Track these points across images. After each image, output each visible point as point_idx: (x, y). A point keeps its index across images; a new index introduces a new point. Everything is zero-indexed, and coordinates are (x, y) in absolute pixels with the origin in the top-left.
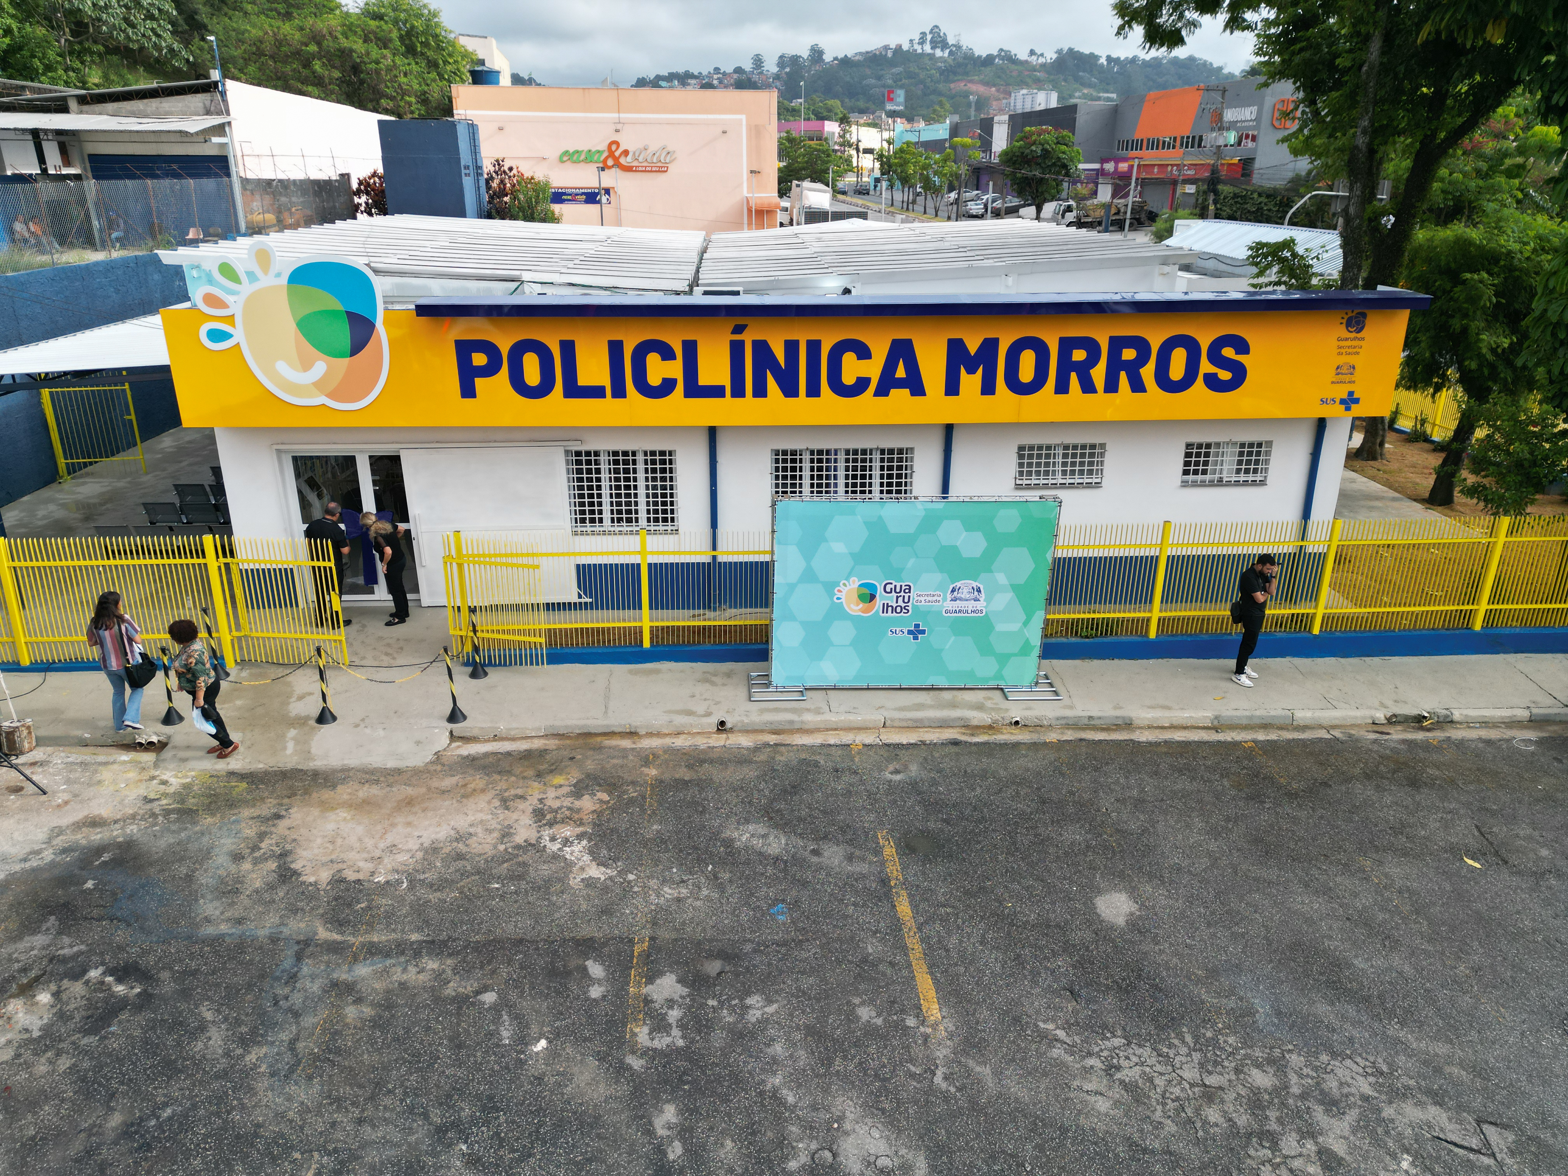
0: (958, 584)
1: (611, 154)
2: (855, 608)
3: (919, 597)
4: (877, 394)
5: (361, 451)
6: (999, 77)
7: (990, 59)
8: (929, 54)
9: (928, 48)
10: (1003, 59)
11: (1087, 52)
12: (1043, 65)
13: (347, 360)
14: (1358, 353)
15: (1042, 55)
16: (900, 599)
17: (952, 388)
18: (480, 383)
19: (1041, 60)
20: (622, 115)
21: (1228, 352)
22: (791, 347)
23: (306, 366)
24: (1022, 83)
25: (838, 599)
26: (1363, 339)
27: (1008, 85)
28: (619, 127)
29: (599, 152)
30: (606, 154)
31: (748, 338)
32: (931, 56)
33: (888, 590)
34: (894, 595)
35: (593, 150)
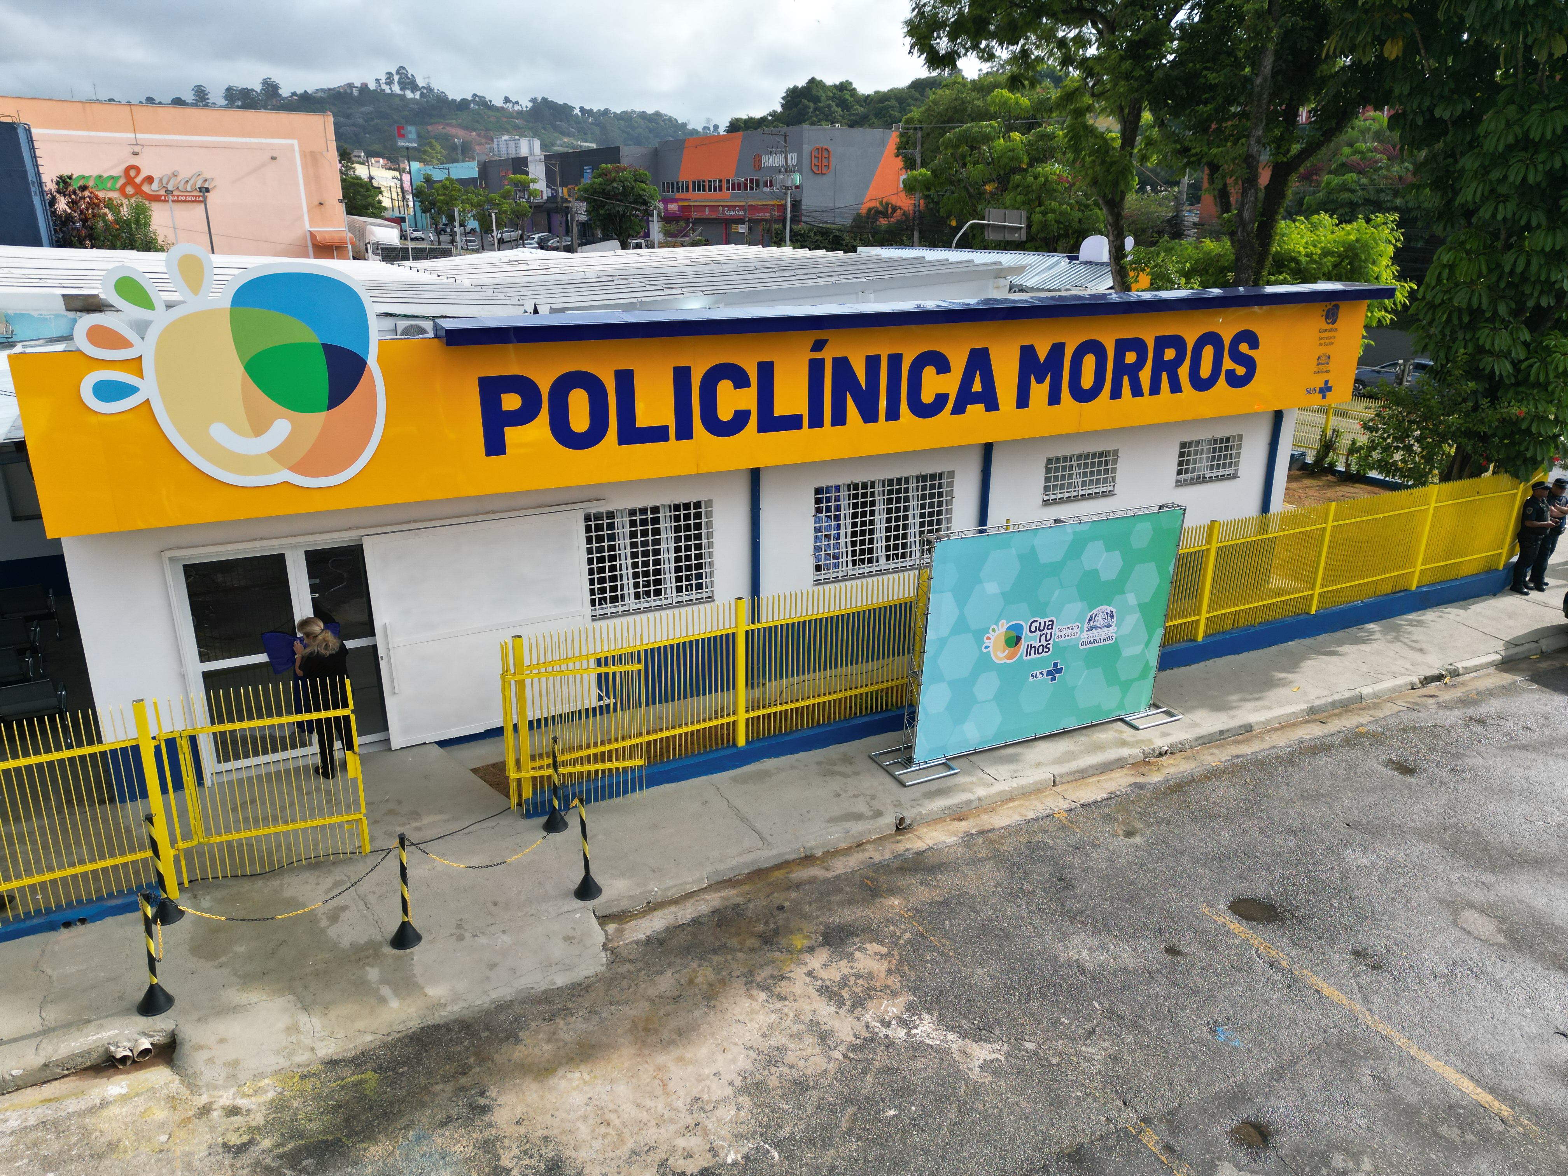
0: (1095, 612)
1: (130, 181)
2: (1000, 655)
3: (1060, 634)
4: (954, 412)
5: (294, 547)
6: (478, 122)
7: (463, 105)
8: (399, 95)
9: (396, 89)
10: (477, 103)
11: (561, 103)
12: (520, 113)
13: (324, 414)
14: (1332, 344)
15: (517, 103)
16: (1043, 637)
17: (1023, 401)
18: (512, 434)
19: (517, 108)
20: (139, 136)
21: (1244, 348)
22: (873, 363)
23: (259, 428)
24: (503, 130)
25: (987, 647)
26: (1336, 330)
27: (487, 130)
28: (137, 149)
29: (113, 178)
30: (122, 181)
31: (828, 355)
32: (402, 97)
33: (1033, 629)
34: (1038, 633)
35: (105, 175)
